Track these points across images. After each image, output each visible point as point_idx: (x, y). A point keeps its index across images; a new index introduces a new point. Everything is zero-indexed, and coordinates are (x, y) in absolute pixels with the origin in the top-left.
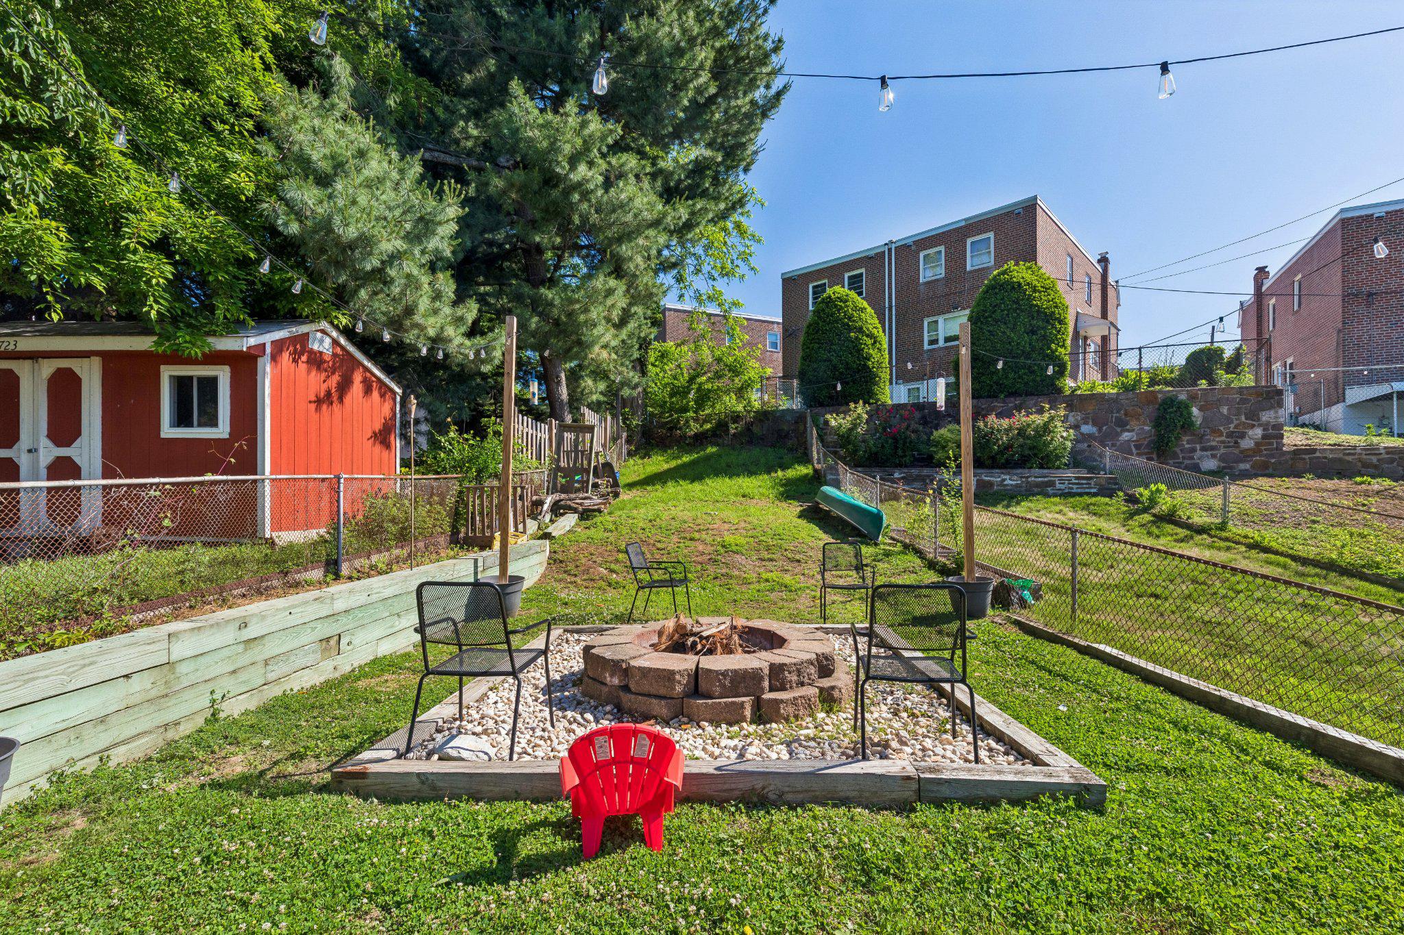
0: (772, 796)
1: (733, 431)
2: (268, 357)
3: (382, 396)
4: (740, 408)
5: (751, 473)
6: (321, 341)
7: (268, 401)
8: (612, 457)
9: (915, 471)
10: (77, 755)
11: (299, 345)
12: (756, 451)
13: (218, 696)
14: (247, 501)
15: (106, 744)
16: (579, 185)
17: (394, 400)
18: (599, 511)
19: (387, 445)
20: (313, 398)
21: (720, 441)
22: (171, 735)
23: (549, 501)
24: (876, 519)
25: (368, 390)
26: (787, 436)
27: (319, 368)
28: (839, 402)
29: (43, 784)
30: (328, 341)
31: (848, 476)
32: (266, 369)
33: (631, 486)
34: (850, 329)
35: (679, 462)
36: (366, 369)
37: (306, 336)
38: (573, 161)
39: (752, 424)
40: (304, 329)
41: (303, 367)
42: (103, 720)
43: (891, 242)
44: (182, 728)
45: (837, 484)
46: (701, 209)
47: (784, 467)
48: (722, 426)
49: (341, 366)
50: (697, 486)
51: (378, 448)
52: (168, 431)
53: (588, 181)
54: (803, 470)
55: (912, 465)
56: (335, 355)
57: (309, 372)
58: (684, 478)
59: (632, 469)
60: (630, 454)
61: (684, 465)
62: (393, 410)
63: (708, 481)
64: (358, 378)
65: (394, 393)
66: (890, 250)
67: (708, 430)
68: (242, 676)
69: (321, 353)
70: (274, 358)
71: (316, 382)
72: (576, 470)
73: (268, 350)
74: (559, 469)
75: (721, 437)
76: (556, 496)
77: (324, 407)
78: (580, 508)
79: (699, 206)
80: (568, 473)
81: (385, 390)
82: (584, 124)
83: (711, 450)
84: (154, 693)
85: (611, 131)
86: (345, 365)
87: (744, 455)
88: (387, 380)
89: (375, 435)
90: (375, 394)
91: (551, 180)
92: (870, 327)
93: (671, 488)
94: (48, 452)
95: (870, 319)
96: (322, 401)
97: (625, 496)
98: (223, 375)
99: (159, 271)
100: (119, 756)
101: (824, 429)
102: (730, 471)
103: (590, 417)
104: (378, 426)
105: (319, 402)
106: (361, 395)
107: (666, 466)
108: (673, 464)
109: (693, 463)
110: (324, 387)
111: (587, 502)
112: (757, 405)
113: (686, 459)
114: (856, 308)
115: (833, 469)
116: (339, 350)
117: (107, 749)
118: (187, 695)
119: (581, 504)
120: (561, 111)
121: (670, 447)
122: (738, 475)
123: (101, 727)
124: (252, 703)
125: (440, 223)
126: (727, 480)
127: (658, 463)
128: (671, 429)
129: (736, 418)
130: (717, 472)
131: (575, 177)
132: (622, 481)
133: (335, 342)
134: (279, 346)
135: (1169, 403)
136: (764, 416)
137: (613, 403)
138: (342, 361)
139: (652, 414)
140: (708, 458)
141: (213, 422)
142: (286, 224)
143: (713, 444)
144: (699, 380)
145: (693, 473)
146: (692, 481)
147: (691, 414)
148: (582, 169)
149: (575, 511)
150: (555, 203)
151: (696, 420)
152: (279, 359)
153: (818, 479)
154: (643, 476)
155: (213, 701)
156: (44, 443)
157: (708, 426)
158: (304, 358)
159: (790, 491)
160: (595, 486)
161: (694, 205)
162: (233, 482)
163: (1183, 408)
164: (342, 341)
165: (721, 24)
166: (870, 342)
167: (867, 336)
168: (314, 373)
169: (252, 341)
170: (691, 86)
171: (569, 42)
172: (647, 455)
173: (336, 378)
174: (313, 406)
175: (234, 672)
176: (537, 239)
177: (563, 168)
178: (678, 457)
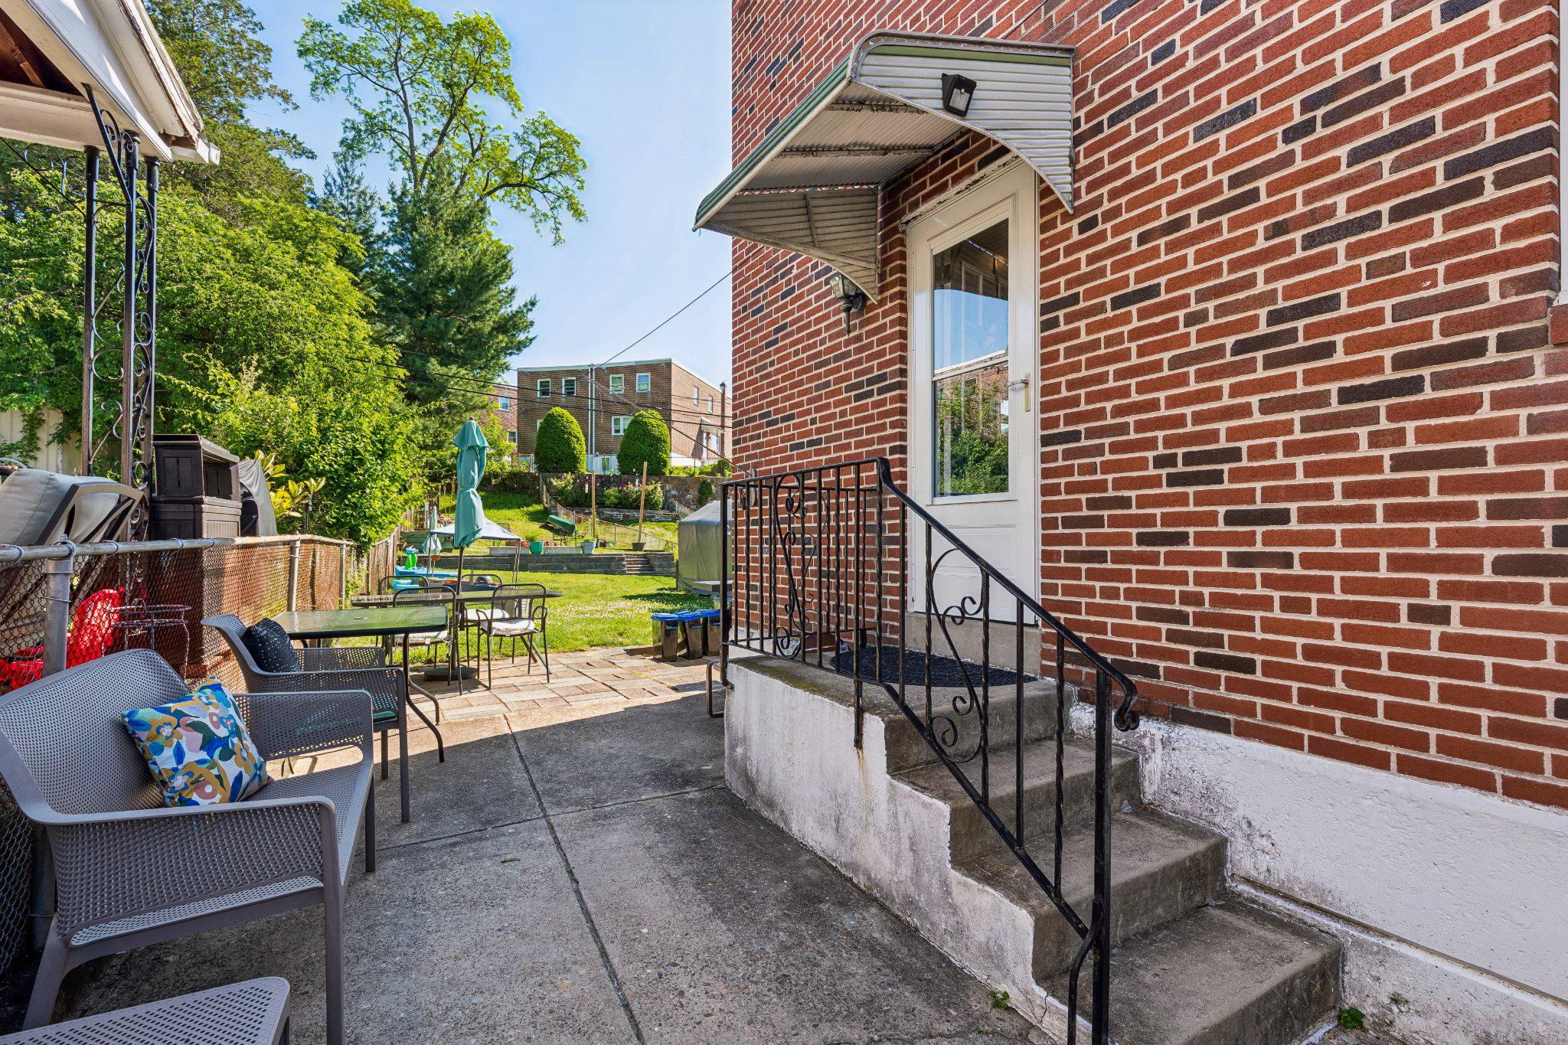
24: (573, 527)
26: (527, 487)
28: (558, 471)
31: (562, 510)
34: (563, 432)
39: (506, 478)
43: (593, 364)
45: (557, 514)
47: (529, 505)
54: (538, 507)
66: (592, 370)
92: (574, 430)
95: (576, 427)
101: (549, 485)
112: (508, 469)
115: (555, 507)
135: (705, 483)
136: (514, 475)
153: (546, 512)
159: (534, 517)
163: (709, 485)
166: (573, 439)
167: (572, 435)
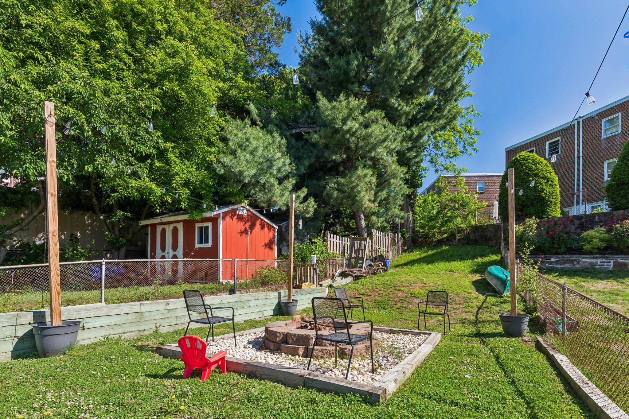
0: (258, 375)
1: (458, 238)
2: (221, 218)
3: (269, 229)
4: (463, 226)
5: (461, 260)
6: (243, 210)
7: (221, 234)
9: (566, 257)
10: (112, 333)
11: (233, 213)
12: (470, 248)
13: (158, 325)
14: (214, 268)
15: (121, 332)
16: (348, 131)
17: (275, 231)
18: (363, 276)
19: (271, 248)
20: (239, 232)
21: (451, 243)
22: (141, 333)
23: (338, 271)
25: (262, 227)
27: (241, 221)
29: (102, 339)
30: (245, 211)
32: (221, 222)
33: (397, 266)
35: (426, 254)
36: (262, 220)
37: (237, 209)
38: (344, 121)
39: (469, 234)
40: (235, 207)
41: (235, 220)
42: (120, 325)
43: (580, 117)
44: (145, 332)
46: (427, 127)
47: (482, 256)
48: (453, 235)
49: (251, 219)
51: (267, 250)
52: (197, 244)
53: (352, 128)
55: (565, 253)
56: (248, 215)
57: (237, 222)
60: (404, 251)
61: (427, 256)
62: (274, 235)
64: (258, 223)
65: (275, 228)
66: (579, 123)
67: (445, 238)
68: (167, 320)
69: (243, 215)
70: (224, 218)
71: (241, 226)
73: (221, 215)
75: (451, 241)
76: (343, 270)
77: (244, 235)
78: (354, 275)
79: (425, 125)
80: (356, 259)
81: (270, 228)
82: (349, 103)
83: (445, 248)
84: (136, 320)
85: (362, 103)
86: (252, 219)
87: (462, 250)
88: (271, 223)
89: (266, 245)
90: (266, 229)
91: (337, 131)
92: (544, 173)
93: (416, 267)
94: (172, 253)
96: (244, 232)
97: (393, 271)
98: (210, 225)
99: (185, 192)
100: (124, 336)
103: (377, 234)
104: (267, 241)
105: (242, 233)
106: (260, 229)
107: (419, 256)
108: (424, 255)
110: (244, 227)
111: (358, 272)
112: (473, 223)
113: (430, 253)
114: (534, 163)
116: (250, 213)
117: (121, 333)
118: (147, 323)
119: (355, 273)
120: (339, 100)
121: (424, 247)
122: (454, 260)
123: (119, 327)
124: (171, 330)
125: (275, 161)
127: (416, 255)
128: (425, 238)
129: (460, 230)
131: (345, 128)
132: (390, 264)
133: (248, 211)
134: (225, 214)
138: (251, 217)
139: (417, 231)
140: (442, 252)
141: (207, 242)
142: (220, 171)
143: (446, 245)
145: (430, 260)
147: (436, 230)
148: (349, 124)
149: (352, 276)
150: (339, 141)
151: (439, 233)
152: (226, 218)
154: (406, 261)
155: (156, 327)
156: (171, 250)
157: (446, 235)
158: (236, 217)
161: (423, 125)
162: (193, 261)
164: (251, 210)
165: (426, 33)
166: (544, 181)
167: (542, 178)
168: (239, 223)
169: (215, 213)
170: (409, 69)
171: (348, 67)
172: (412, 251)
173: (248, 224)
174: (239, 235)
175: (164, 319)
176: (334, 157)
177: (340, 125)
178: (427, 252)
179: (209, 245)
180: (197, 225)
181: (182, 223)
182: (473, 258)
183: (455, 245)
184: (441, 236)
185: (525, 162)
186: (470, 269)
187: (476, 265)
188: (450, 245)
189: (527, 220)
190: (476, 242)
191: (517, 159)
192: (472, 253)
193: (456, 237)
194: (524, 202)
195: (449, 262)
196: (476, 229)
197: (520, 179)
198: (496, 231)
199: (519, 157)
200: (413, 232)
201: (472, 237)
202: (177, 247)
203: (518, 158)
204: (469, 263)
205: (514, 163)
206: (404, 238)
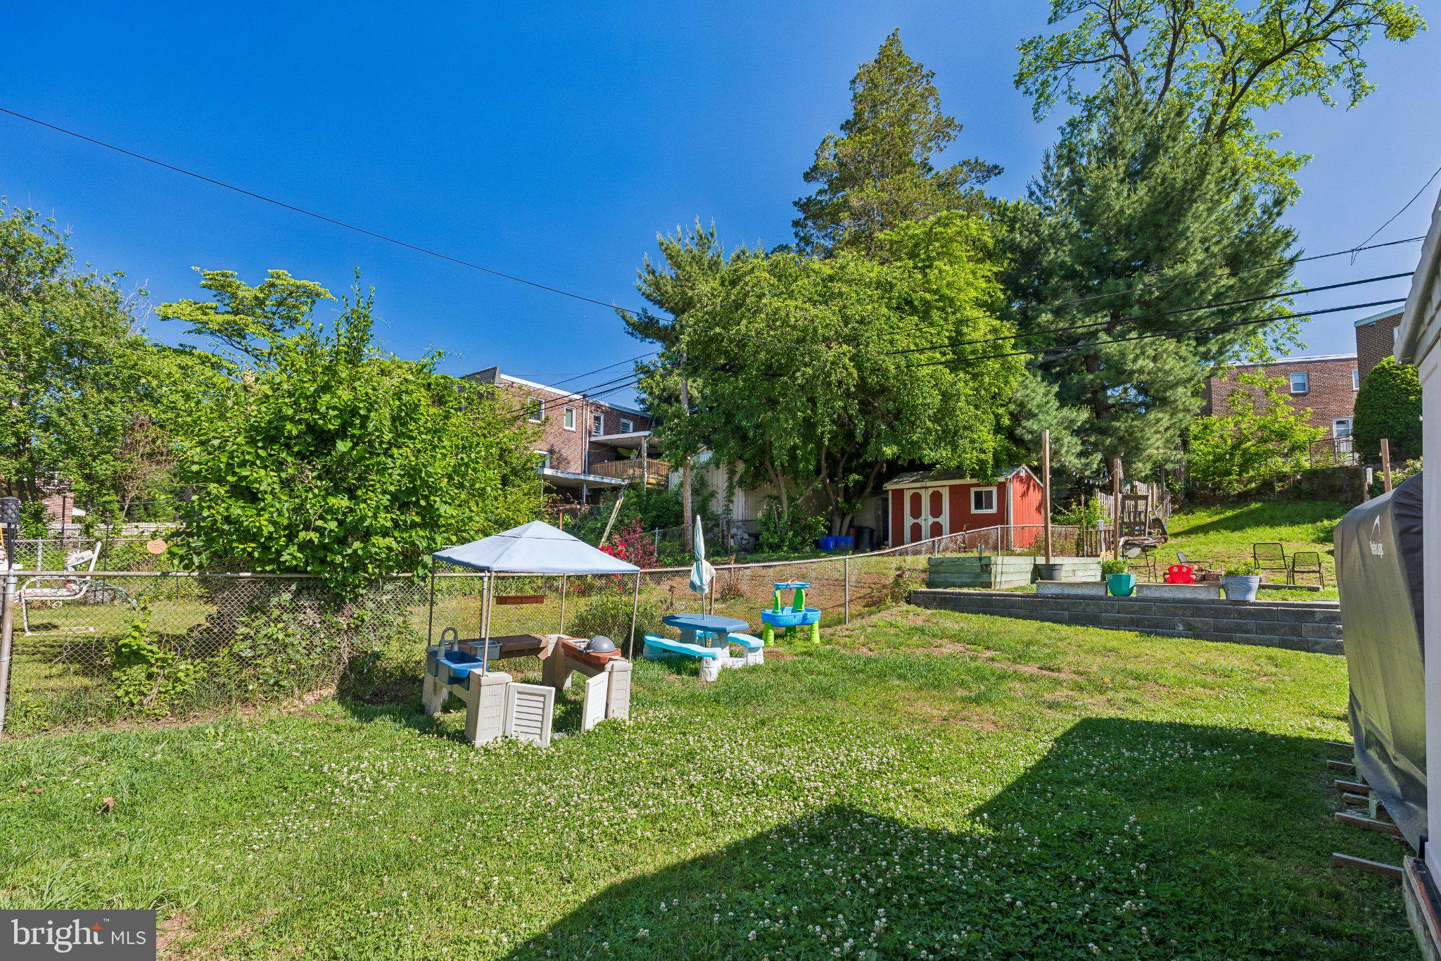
1: (1278, 489)
2: (1010, 482)
3: (1038, 490)
4: (1287, 469)
5: (1293, 523)
6: (1023, 472)
7: (1010, 498)
8: (1160, 515)
11: (1017, 476)
12: (1303, 505)
18: (1155, 547)
20: (1020, 495)
21: (1265, 498)
23: (1122, 541)
25: (1034, 488)
26: (1340, 490)
27: (1022, 483)
32: (1011, 487)
33: (1176, 535)
34: (1408, 393)
35: (1222, 516)
36: (1034, 480)
37: (1020, 471)
41: (1018, 483)
48: (1267, 485)
49: (1027, 480)
50: (1237, 534)
52: (973, 511)
56: (1026, 476)
57: (1019, 485)
58: (1226, 529)
59: (1175, 523)
60: (1175, 512)
61: (1227, 519)
62: (1042, 496)
63: (1249, 531)
64: (1032, 484)
65: (1042, 488)
67: (1253, 489)
69: (1022, 476)
72: (1136, 523)
73: (1011, 479)
74: (1123, 523)
75: (1266, 494)
76: (1127, 538)
77: (1023, 498)
79: (1228, 338)
80: (1128, 525)
83: (1254, 506)
87: (1290, 509)
89: (1037, 508)
90: (1036, 490)
93: (1212, 535)
94: (931, 520)
96: (1024, 495)
97: (1171, 541)
98: (994, 490)
102: (1273, 522)
103: (1142, 488)
104: (1037, 504)
105: (1022, 496)
106: (1033, 491)
107: (1209, 520)
108: (1216, 518)
109: (1236, 517)
110: (1023, 490)
111: (1146, 542)
112: (1306, 465)
113: (1229, 513)
119: (1142, 543)
121: (1213, 504)
122: (1279, 525)
126: (1268, 528)
127: (1201, 517)
128: (1213, 490)
129: (1282, 477)
130: (1258, 524)
132: (1168, 531)
133: (1026, 471)
134: (1014, 477)
137: (1158, 474)
138: (1028, 478)
139: (1195, 479)
140: (1252, 512)
141: (989, 507)
143: (1256, 501)
144: (1244, 446)
145: (1235, 525)
146: (1233, 531)
147: (1234, 476)
151: (1240, 481)
152: (1013, 481)
154: (1186, 528)
156: (930, 517)
157: (1253, 485)
158: (1018, 480)
160: (1150, 534)
162: (1000, 529)
164: (1028, 470)
169: (1005, 477)
172: (1191, 512)
173: (1026, 486)
178: (1221, 513)
179: (994, 510)
180: (973, 490)
181: (947, 489)
182: (1313, 521)
183: (1274, 501)
184: (1245, 486)
185: (1399, 372)
186: (1313, 537)
187: (1322, 531)
188: (1264, 501)
189: (1410, 462)
190: (1313, 496)
191: (1383, 367)
192: (1310, 513)
193: (1274, 488)
194: (1401, 432)
195: (1271, 527)
196: (1312, 474)
197: (1393, 399)
198: (1351, 478)
199: (1388, 364)
200: (1187, 481)
201: (1304, 486)
202: (941, 513)
203: (1387, 366)
204: (1309, 527)
205: (1380, 373)
206: (1172, 490)
